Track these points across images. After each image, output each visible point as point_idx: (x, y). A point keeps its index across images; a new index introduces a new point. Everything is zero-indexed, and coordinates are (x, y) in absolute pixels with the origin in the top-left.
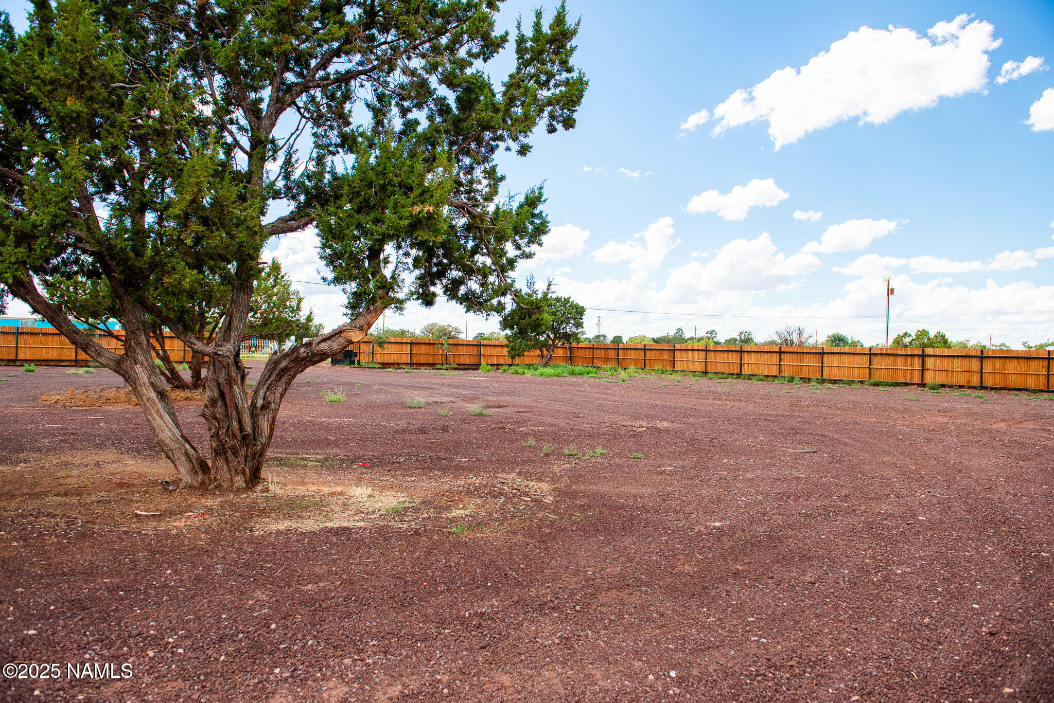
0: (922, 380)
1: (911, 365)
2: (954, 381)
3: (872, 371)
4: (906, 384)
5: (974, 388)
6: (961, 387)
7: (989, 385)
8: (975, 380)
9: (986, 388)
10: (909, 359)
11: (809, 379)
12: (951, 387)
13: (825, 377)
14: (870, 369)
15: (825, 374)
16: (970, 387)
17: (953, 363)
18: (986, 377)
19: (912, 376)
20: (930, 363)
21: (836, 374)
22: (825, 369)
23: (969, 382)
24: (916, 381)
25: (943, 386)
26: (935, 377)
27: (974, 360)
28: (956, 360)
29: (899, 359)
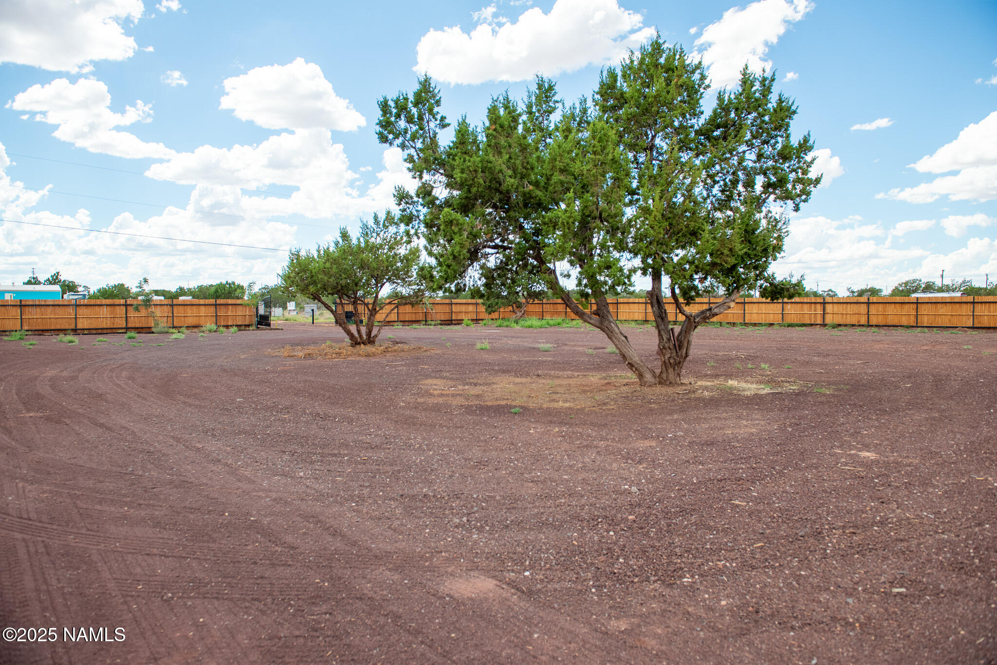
0: (824, 321)
1: (815, 311)
2: (848, 321)
3: (784, 315)
4: (812, 325)
5: (863, 326)
6: (853, 325)
7: (874, 323)
8: (863, 321)
9: (872, 326)
10: (813, 305)
11: (734, 323)
12: (846, 325)
13: (746, 322)
14: (783, 314)
15: (746, 319)
16: (860, 326)
17: (847, 308)
18: (871, 317)
19: (815, 318)
20: (829, 308)
21: (755, 319)
22: (746, 315)
23: (859, 322)
24: (819, 322)
25: (840, 325)
26: (833, 318)
27: (862, 305)
28: (849, 306)
29: (805, 306)
